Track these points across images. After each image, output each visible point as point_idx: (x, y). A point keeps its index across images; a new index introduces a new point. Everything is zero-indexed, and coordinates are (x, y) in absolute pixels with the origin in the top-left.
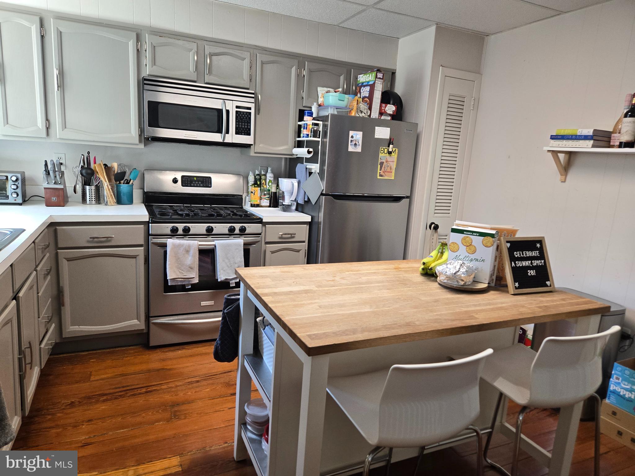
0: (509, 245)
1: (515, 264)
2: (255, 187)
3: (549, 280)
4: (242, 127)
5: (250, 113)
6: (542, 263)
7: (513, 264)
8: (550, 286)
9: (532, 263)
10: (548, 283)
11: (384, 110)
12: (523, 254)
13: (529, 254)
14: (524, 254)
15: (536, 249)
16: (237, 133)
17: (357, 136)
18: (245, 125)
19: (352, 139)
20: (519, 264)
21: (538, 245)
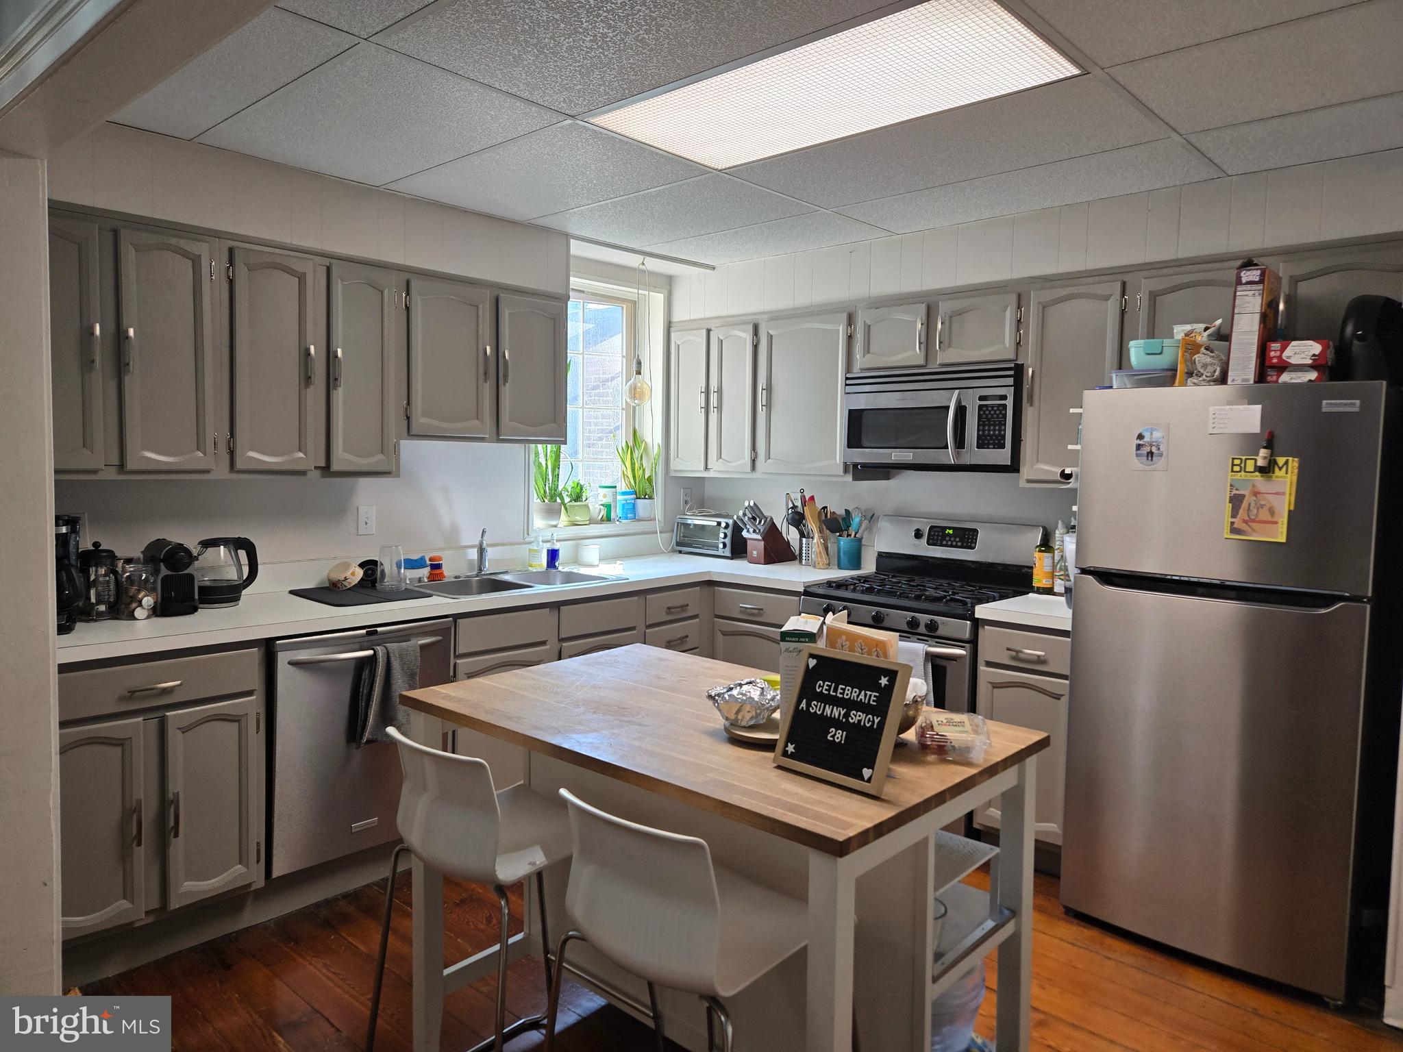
0: (812, 662)
1: (808, 705)
2: (1040, 551)
3: (871, 766)
4: (989, 435)
5: (1005, 406)
6: (873, 721)
7: (803, 705)
8: (869, 780)
9: (847, 715)
10: (866, 772)
11: (1280, 357)
12: (835, 690)
13: (851, 693)
14: (839, 691)
15: (876, 687)
16: (980, 446)
17: (1154, 433)
18: (994, 430)
19: (1141, 442)
20: (816, 707)
21: (884, 681)
